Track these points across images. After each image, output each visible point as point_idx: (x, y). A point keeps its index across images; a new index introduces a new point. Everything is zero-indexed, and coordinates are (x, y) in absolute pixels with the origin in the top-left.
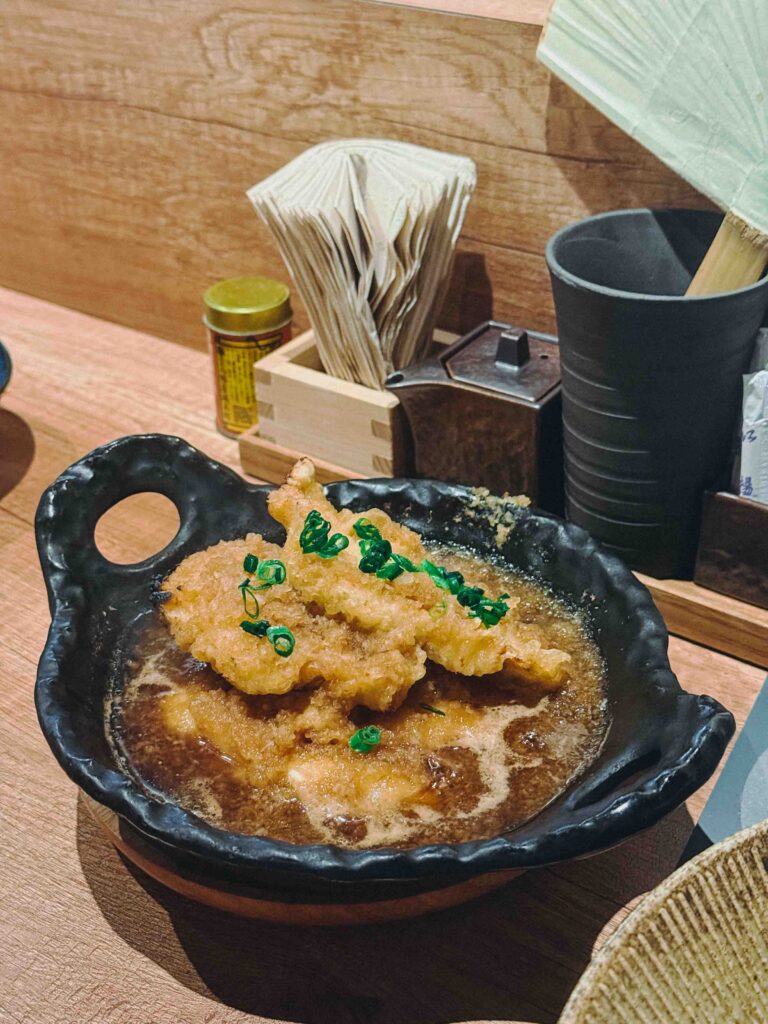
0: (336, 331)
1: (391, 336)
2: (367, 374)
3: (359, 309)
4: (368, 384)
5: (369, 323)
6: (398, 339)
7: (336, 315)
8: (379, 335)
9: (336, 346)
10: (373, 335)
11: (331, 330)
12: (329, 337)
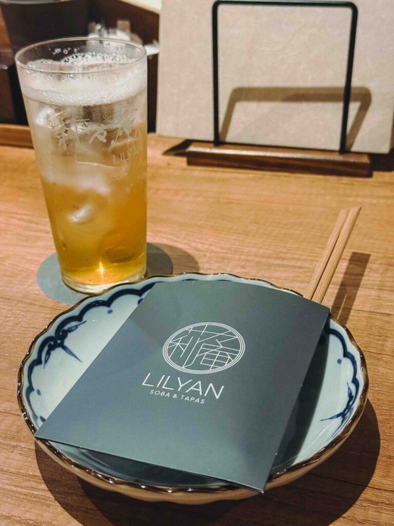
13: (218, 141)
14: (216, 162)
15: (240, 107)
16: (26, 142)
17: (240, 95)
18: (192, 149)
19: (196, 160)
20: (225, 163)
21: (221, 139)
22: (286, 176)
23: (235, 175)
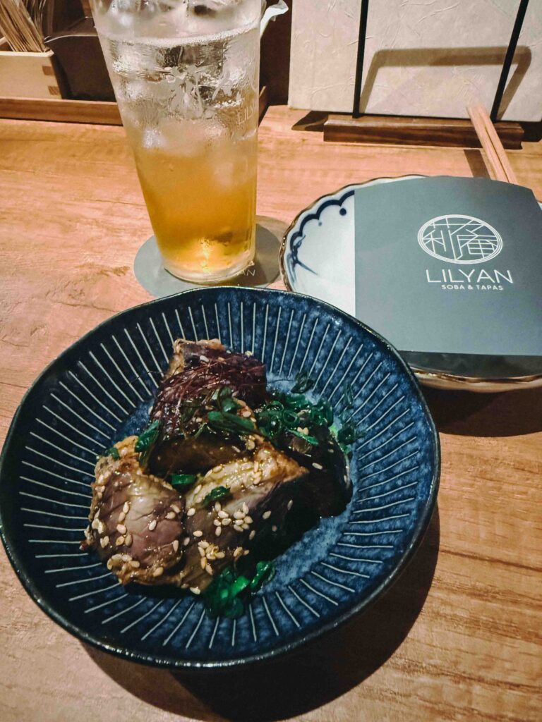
0: (10, 22)
1: (39, 19)
2: (33, 45)
3: (18, 5)
4: (34, 50)
5: (26, 13)
6: (43, 22)
7: (5, 8)
8: (33, 19)
9: (13, 32)
10: (29, 19)
11: (8, 23)
12: (7, 26)
13: (357, 113)
14: (356, 136)
15: (383, 72)
16: (114, 119)
17: (385, 58)
18: (330, 122)
19: (333, 134)
20: (365, 137)
21: (361, 111)
22: (432, 149)
23: (378, 150)
